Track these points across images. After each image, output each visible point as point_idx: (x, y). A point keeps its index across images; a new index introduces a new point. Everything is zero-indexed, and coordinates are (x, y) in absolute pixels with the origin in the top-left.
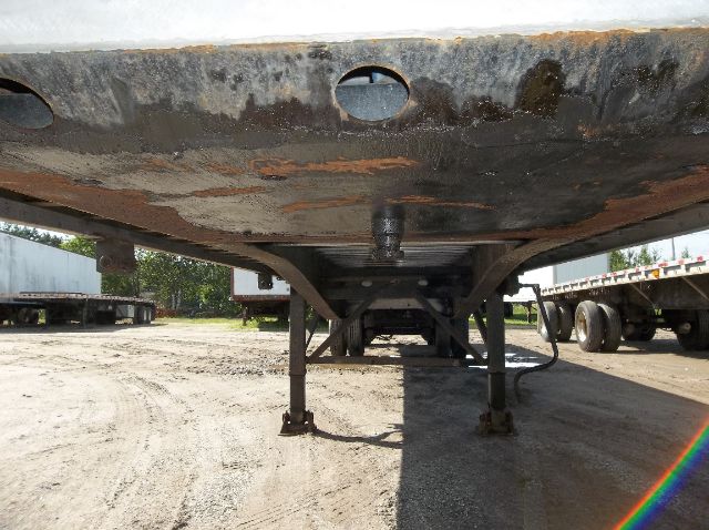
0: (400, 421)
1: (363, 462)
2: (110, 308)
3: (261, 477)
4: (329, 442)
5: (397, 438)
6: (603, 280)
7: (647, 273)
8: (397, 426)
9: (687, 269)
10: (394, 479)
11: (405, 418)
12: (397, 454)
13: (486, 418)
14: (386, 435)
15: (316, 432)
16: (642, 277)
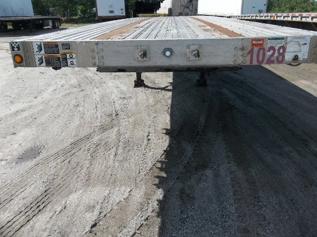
0: (172, 81)
1: (160, 96)
2: (41, 22)
3: (133, 101)
4: (150, 90)
5: (170, 88)
6: (256, 17)
7: (271, 17)
8: (171, 83)
9: (284, 18)
10: (170, 101)
11: (173, 80)
12: (170, 94)
13: (198, 81)
14: (167, 87)
15: (146, 86)
16: (269, 18)
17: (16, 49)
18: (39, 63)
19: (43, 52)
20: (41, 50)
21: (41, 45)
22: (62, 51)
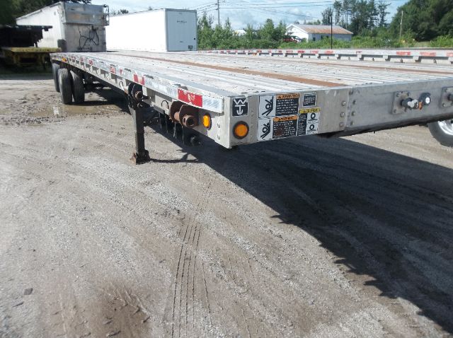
17: (240, 112)
18: (263, 133)
19: (273, 113)
20: (270, 110)
21: (272, 101)
22: (302, 109)
